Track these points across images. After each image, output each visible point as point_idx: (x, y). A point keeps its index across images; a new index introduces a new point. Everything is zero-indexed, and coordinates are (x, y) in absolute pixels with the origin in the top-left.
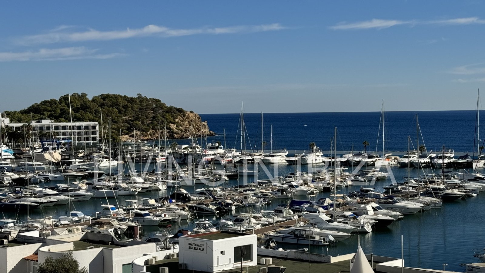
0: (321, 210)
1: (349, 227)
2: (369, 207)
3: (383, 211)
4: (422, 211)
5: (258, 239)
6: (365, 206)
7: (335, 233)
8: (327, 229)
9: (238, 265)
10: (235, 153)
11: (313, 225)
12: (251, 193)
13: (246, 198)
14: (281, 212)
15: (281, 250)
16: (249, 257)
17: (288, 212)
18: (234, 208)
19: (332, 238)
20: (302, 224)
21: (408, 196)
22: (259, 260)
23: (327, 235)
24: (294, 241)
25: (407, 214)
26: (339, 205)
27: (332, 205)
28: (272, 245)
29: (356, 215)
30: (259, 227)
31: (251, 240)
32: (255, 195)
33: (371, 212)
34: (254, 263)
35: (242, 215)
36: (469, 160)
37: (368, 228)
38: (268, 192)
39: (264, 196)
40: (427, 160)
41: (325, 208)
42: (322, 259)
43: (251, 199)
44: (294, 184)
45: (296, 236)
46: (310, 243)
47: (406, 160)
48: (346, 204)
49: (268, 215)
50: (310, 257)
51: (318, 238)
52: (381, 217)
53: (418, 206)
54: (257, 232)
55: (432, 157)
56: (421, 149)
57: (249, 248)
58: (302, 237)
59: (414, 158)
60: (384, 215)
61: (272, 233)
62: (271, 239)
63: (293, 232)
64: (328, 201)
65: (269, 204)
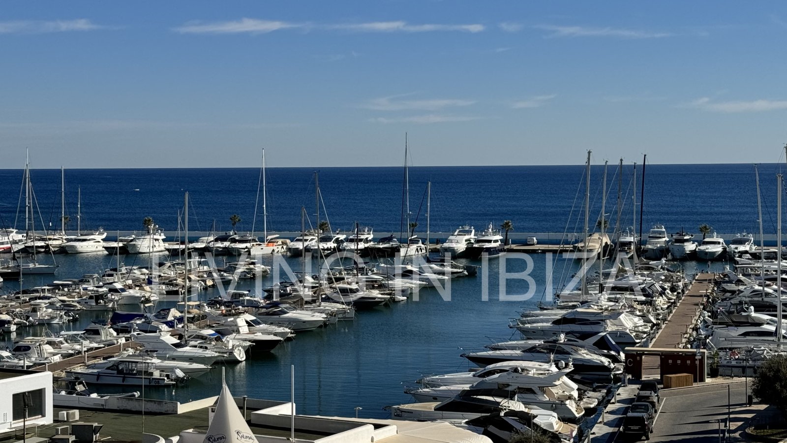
0: (164, 327)
1: (209, 353)
2: (241, 321)
3: (263, 326)
4: (324, 325)
5: (55, 380)
6: (235, 319)
7: (186, 365)
8: (174, 359)
9: (19, 424)
10: (15, 235)
11: (149, 352)
12: (43, 303)
13: (34, 310)
14: (97, 332)
15: (94, 395)
16: (39, 410)
17: (108, 333)
18: (13, 328)
19: (180, 374)
20: (131, 351)
21: (300, 303)
22: (56, 415)
23: (172, 369)
24: (118, 381)
25: (302, 330)
26: (192, 320)
27: (180, 320)
28: (80, 388)
29: (221, 334)
30: (57, 359)
31: (43, 381)
32: (51, 305)
33: (244, 329)
34: (47, 419)
35: (28, 340)
36: (394, 243)
37: (240, 355)
38: (74, 300)
39: (66, 307)
40: (331, 245)
41: (170, 324)
42: (164, 408)
43: (44, 312)
44: (118, 286)
45: (120, 372)
46: (143, 383)
47: (300, 246)
48: (204, 317)
49: (73, 339)
50: (143, 406)
51: (157, 374)
52: (259, 336)
53: (319, 317)
54: (53, 367)
55: (340, 239)
56: (322, 226)
57: (39, 394)
58: (130, 373)
59: (313, 242)
60: (265, 333)
61: (79, 369)
62: (78, 378)
63: (115, 366)
64: (174, 313)
65: (75, 320)
